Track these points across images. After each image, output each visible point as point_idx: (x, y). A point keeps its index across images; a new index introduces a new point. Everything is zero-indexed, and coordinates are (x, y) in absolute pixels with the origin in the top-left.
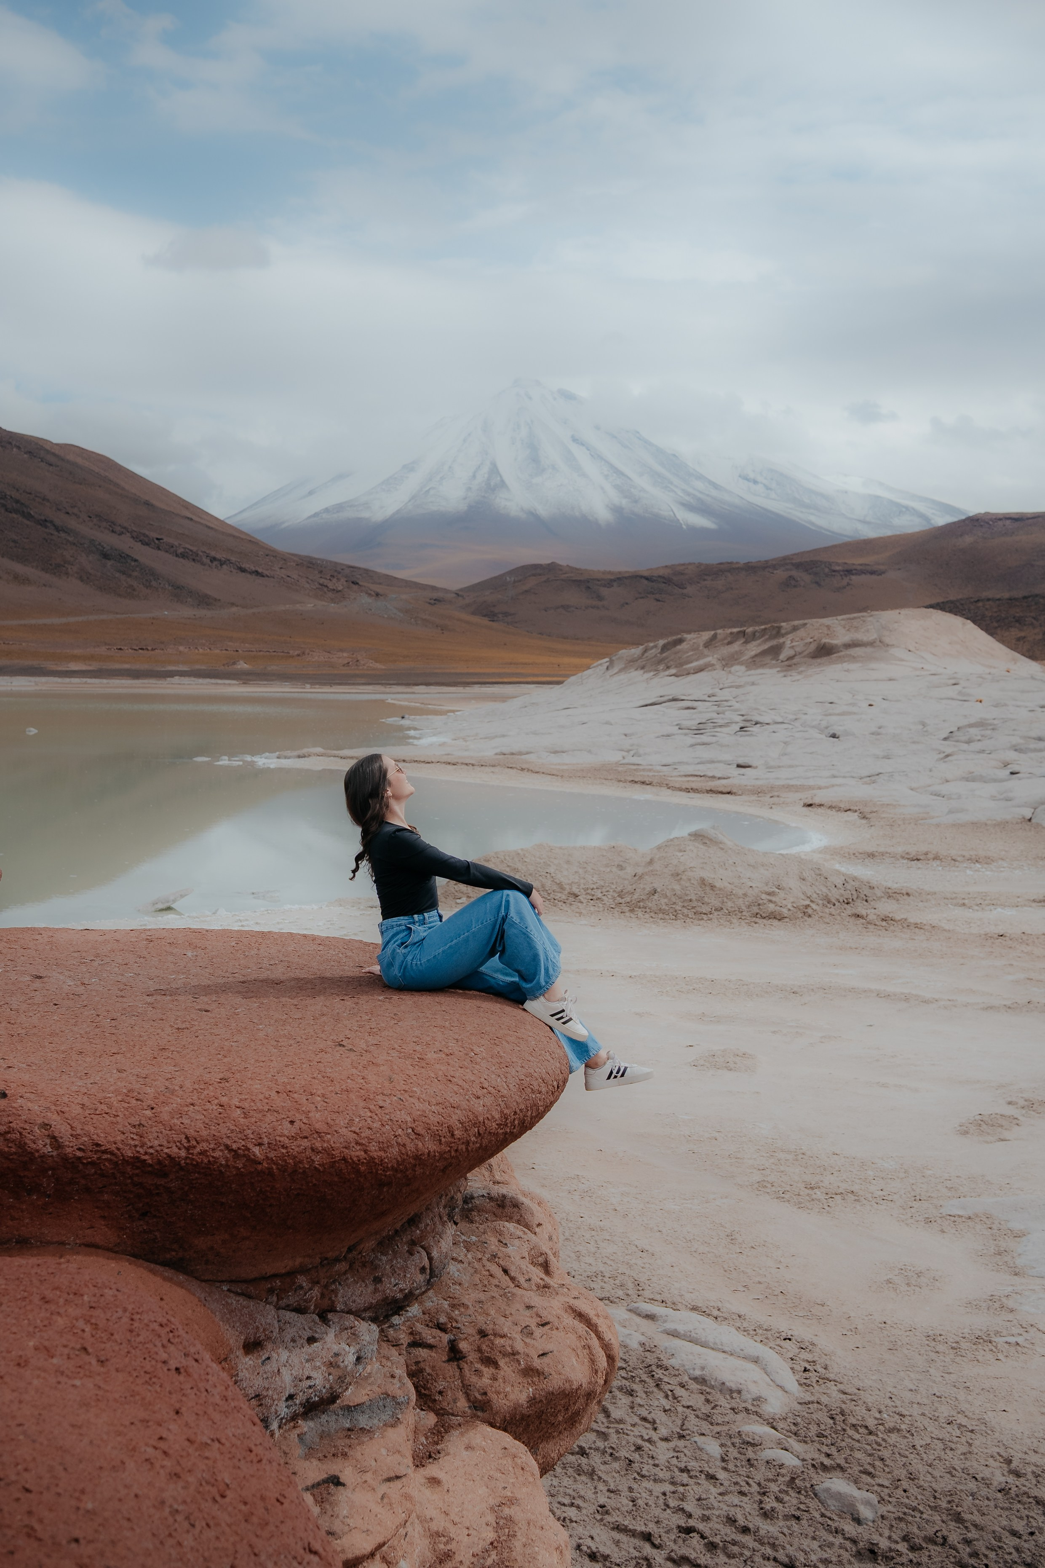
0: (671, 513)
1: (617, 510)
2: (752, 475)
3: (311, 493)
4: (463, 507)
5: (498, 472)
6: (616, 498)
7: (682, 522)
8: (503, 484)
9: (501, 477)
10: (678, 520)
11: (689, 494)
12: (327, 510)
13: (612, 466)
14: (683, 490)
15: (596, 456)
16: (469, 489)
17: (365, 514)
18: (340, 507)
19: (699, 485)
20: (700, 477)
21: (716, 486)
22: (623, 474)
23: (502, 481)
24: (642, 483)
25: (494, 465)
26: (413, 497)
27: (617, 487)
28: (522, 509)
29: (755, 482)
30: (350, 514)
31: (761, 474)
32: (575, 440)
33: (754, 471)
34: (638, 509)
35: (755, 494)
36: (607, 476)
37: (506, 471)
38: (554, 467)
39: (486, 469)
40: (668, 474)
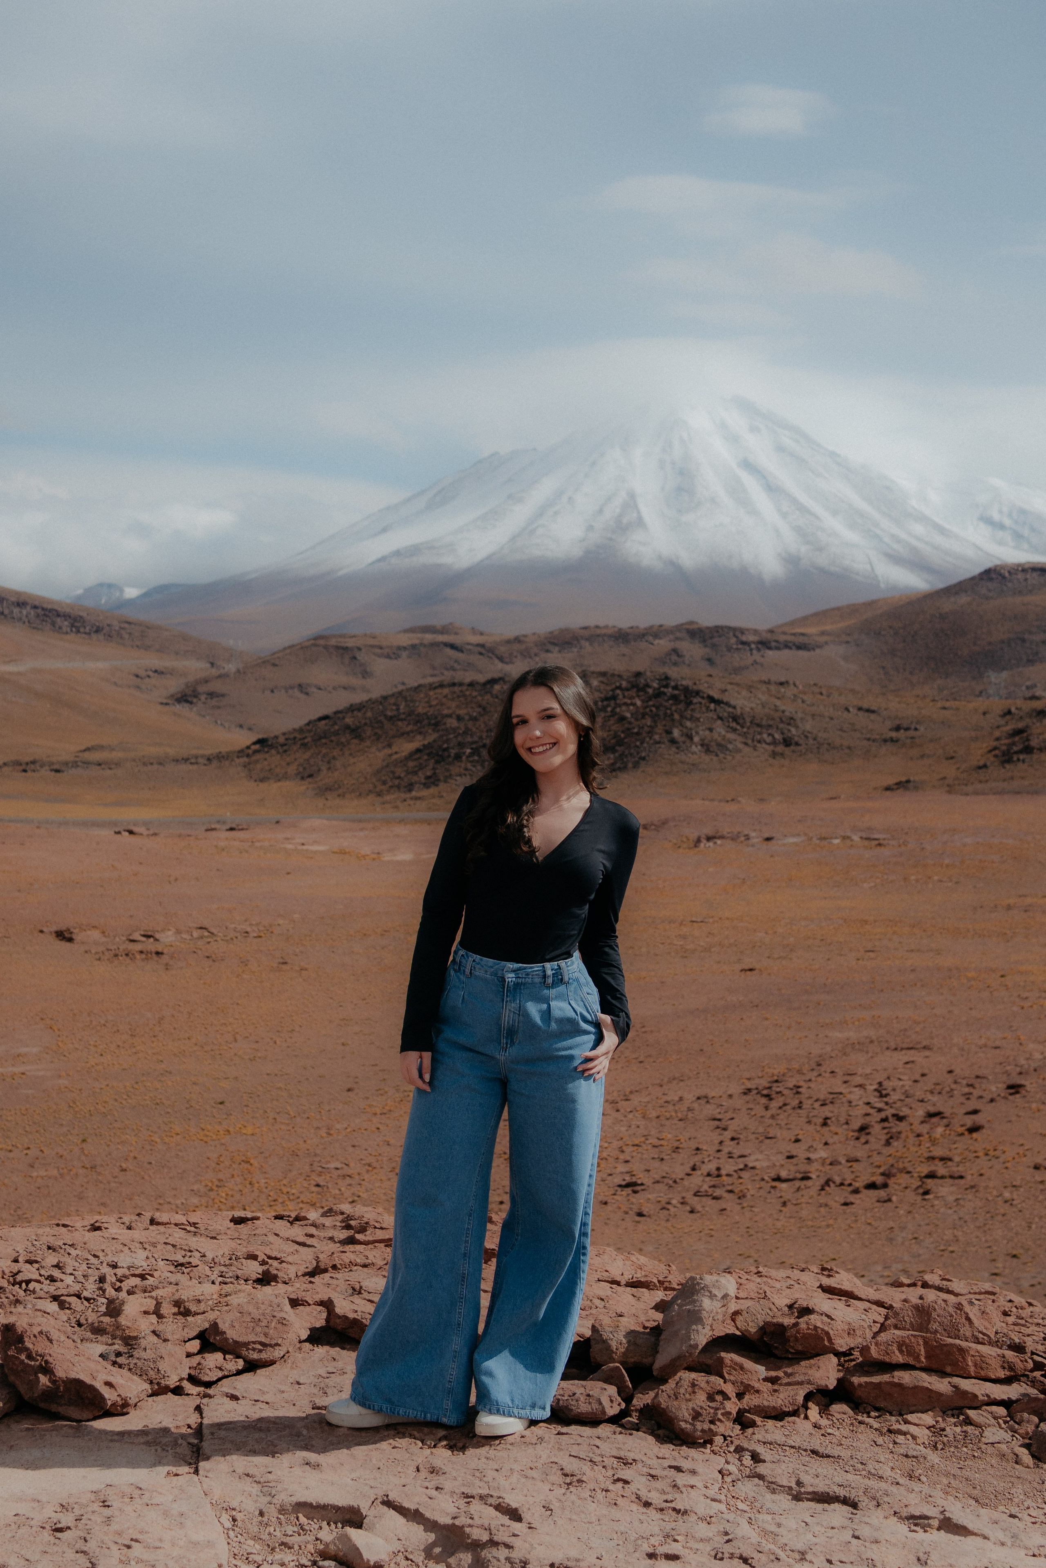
0: (868, 567)
1: (791, 560)
2: (996, 517)
4: (577, 552)
5: (636, 506)
6: (793, 544)
7: (880, 578)
8: (640, 522)
9: (639, 512)
10: (876, 576)
11: (899, 541)
12: (397, 553)
13: (794, 501)
14: (893, 536)
15: (772, 488)
16: (590, 528)
17: (447, 560)
18: (414, 550)
19: (919, 529)
20: (922, 518)
21: (940, 530)
22: (809, 511)
23: (640, 517)
24: (835, 524)
25: (632, 496)
26: (513, 539)
27: (798, 530)
28: (660, 557)
29: (1001, 527)
30: (426, 559)
31: (1010, 515)
32: (748, 465)
33: (1000, 512)
34: (822, 560)
35: (1000, 543)
36: (784, 515)
37: (649, 506)
38: (714, 500)
39: (618, 502)
40: (874, 513)
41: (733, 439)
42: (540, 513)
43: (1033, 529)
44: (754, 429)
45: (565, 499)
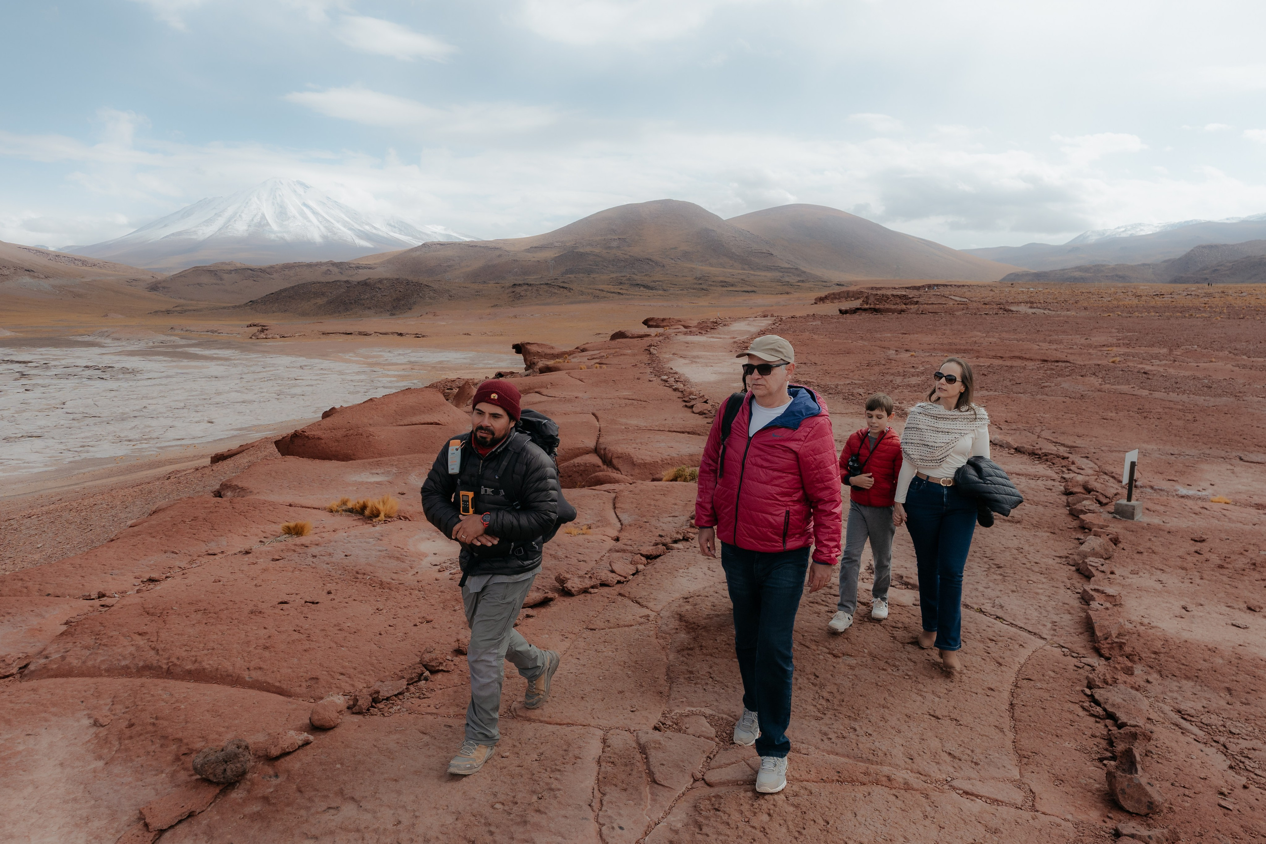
0: (352, 240)
1: (325, 237)
2: (393, 224)
3: (165, 226)
4: (245, 235)
5: (265, 218)
6: (324, 232)
7: (357, 244)
8: (268, 224)
9: (267, 220)
10: (355, 243)
11: (361, 231)
12: (173, 234)
13: (323, 217)
14: (358, 229)
15: (315, 213)
16: (249, 226)
17: (194, 237)
18: (180, 233)
19: (367, 227)
20: (368, 224)
21: (375, 228)
22: (329, 221)
23: (268, 222)
24: (339, 225)
25: (263, 215)
26: (220, 229)
27: (325, 227)
28: (277, 237)
29: (395, 227)
30: (186, 237)
31: (397, 223)
32: (305, 205)
33: (394, 222)
34: (335, 238)
36: (321, 222)
37: (270, 218)
38: (294, 217)
39: (258, 217)
40: (352, 222)
41: (298, 196)
42: (229, 220)
43: (405, 228)
44: (305, 192)
45: (238, 215)
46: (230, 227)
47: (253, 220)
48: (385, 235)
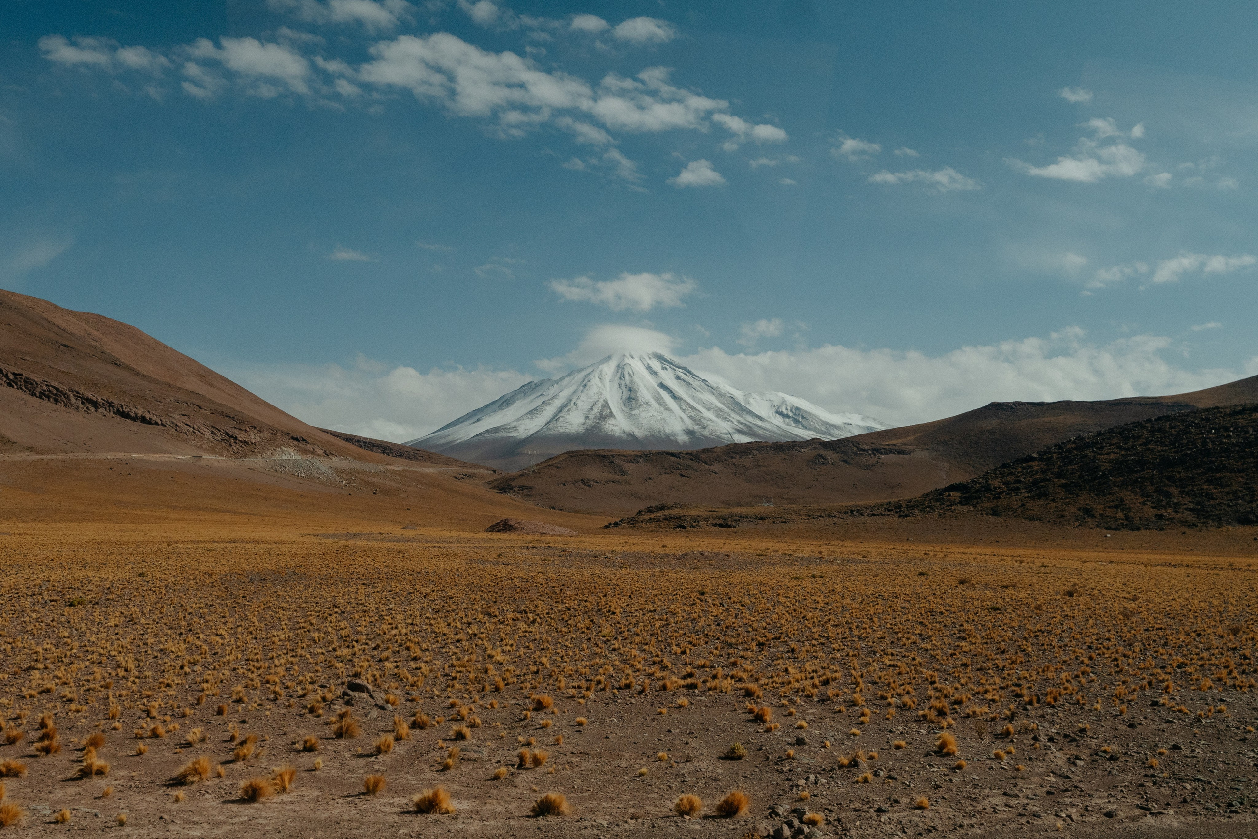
0: (729, 436)
1: (690, 433)
2: (785, 412)
3: (478, 420)
4: (582, 430)
5: (608, 407)
6: (690, 424)
8: (611, 415)
9: (610, 410)
10: (733, 440)
11: (742, 423)
12: (487, 431)
13: (688, 404)
14: (738, 422)
15: (676, 397)
16: (587, 418)
17: (514, 434)
18: (496, 430)
20: (750, 413)
21: (760, 419)
22: (695, 409)
23: (611, 412)
25: (606, 402)
26: (548, 423)
27: (691, 417)
28: (624, 432)
29: (788, 416)
30: (503, 434)
31: (791, 411)
32: (662, 386)
33: (786, 409)
34: (706, 433)
35: (788, 424)
36: (684, 411)
37: (615, 407)
38: (647, 404)
39: (600, 405)
40: (727, 410)
41: (654, 373)
42: (560, 410)
43: (803, 417)
44: (664, 368)
45: (572, 403)
46: (561, 419)
47: (591, 409)
48: (776, 430)
